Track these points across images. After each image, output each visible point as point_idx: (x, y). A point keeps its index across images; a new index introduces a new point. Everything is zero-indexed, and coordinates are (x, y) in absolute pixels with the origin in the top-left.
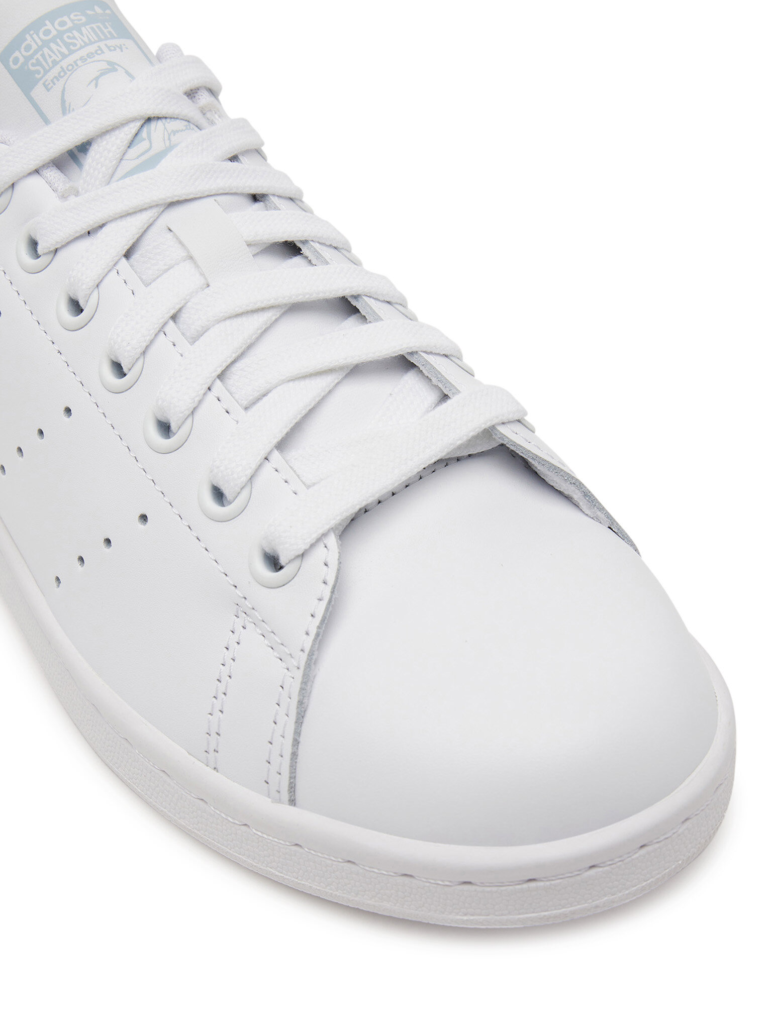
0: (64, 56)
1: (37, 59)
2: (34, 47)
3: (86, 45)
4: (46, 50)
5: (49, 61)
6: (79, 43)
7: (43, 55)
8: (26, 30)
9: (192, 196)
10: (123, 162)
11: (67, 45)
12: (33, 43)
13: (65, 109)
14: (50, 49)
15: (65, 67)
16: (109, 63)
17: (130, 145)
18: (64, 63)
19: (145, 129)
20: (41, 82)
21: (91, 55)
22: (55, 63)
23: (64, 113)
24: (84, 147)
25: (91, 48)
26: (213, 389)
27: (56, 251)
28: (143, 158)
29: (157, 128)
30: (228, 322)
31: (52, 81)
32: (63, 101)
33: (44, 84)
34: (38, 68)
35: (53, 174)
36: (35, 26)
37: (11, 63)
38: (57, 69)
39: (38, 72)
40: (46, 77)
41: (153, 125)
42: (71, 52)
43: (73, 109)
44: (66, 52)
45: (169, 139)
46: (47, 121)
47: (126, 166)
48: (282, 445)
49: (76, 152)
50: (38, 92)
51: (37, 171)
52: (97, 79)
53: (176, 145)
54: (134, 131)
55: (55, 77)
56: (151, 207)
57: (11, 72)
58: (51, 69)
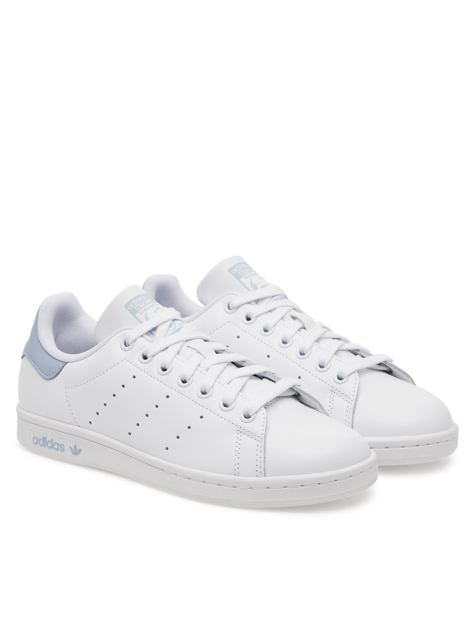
0: (145, 306)
1: (137, 306)
2: (136, 303)
3: (150, 303)
4: (139, 304)
5: (141, 307)
6: (148, 303)
7: (138, 305)
8: (133, 299)
9: (192, 338)
10: (168, 332)
11: (145, 303)
12: (135, 303)
13: (147, 319)
14: (140, 304)
15: (145, 308)
16: (157, 307)
17: (170, 327)
18: (145, 307)
19: (173, 323)
20: (139, 312)
21: (152, 305)
22: (142, 307)
23: (147, 320)
24: (155, 329)
25: (152, 304)
26: (217, 381)
27: (154, 356)
28: (175, 330)
29: (176, 322)
30: (215, 365)
31: (142, 312)
32: (146, 317)
33: (140, 313)
34: (137, 308)
35: (146, 336)
36: (135, 298)
37: (128, 308)
38: (143, 309)
39: (138, 310)
40: (140, 311)
41: (175, 321)
42: (147, 305)
43: (150, 319)
44: (145, 305)
45: (181, 325)
46: (141, 323)
47: (169, 332)
48: (241, 391)
49: (151, 331)
50: (138, 315)
51: (142, 336)
52: (155, 311)
53: (183, 327)
54: (171, 323)
55: (143, 311)
56: (182, 341)
57: (129, 310)
58: (141, 309)
